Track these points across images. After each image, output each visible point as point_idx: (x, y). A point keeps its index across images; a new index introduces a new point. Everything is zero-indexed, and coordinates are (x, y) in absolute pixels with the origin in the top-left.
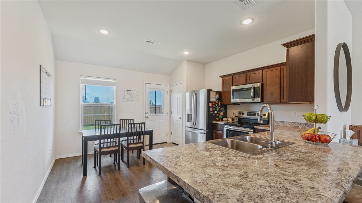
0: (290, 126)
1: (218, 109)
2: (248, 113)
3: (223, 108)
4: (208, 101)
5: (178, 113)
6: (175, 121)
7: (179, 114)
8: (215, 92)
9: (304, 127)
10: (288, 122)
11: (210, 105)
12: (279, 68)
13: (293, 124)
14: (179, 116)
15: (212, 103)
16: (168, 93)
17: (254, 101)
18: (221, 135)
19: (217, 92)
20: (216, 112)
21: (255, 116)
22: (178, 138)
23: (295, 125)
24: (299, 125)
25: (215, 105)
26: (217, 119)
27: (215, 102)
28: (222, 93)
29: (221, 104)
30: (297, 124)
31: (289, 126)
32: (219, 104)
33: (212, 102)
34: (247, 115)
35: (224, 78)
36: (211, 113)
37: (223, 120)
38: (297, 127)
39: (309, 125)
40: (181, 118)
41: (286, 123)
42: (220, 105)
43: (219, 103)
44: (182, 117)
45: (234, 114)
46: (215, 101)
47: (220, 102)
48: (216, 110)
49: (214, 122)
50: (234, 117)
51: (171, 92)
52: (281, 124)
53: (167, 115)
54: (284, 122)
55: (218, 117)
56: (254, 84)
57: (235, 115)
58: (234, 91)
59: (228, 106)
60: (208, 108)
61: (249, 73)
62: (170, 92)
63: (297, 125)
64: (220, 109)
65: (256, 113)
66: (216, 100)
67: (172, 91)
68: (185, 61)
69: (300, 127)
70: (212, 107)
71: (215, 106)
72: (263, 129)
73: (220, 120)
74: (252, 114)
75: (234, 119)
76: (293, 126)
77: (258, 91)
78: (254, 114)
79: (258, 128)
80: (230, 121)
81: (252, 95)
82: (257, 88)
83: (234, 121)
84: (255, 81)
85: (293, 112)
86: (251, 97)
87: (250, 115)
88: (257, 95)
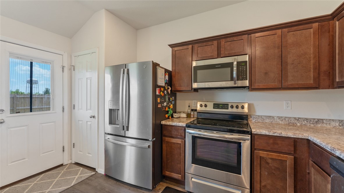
0: (283, 123)
1: (167, 100)
3: (173, 98)
4: (155, 86)
5: (89, 107)
6: (80, 122)
7: (90, 109)
8: (164, 70)
9: (304, 123)
10: (279, 118)
11: (157, 93)
12: (279, 32)
13: (287, 120)
14: (90, 113)
15: (160, 89)
16: (66, 70)
17: (236, 85)
19: (166, 71)
20: (165, 104)
21: (228, 109)
22: (89, 153)
23: (291, 120)
24: (296, 121)
25: (163, 92)
26: (167, 116)
27: (164, 87)
28: (173, 74)
29: (171, 91)
31: (280, 122)
32: (169, 90)
33: (160, 87)
35: (176, 49)
36: (159, 106)
37: (174, 116)
38: (294, 125)
39: (312, 120)
40: (94, 117)
41: (275, 118)
42: (169, 92)
43: (168, 88)
44: (96, 116)
45: (189, 106)
46: (164, 85)
47: (169, 87)
48: (165, 101)
49: (163, 122)
50: (189, 111)
51: (72, 68)
52: (267, 121)
53: (63, 111)
54: (273, 117)
55: (168, 112)
56: (236, 57)
57: (190, 108)
58: (197, 68)
59: (178, 94)
60: (155, 97)
61: (224, 40)
62: (70, 69)
63: (293, 121)
64: (169, 99)
65: (228, 105)
66: (165, 84)
67: (74, 66)
68: (104, 10)
69: (298, 124)
70: (160, 96)
71: (164, 93)
72: (270, 134)
73: (170, 117)
74: (221, 105)
75: (190, 114)
76: (288, 122)
77: (243, 69)
78: (225, 106)
79: (261, 132)
80: (184, 118)
81: (235, 75)
82: (243, 64)
83: (190, 117)
84: (235, 52)
85: (284, 102)
86: (232, 79)
87: (218, 108)
88: (242, 76)
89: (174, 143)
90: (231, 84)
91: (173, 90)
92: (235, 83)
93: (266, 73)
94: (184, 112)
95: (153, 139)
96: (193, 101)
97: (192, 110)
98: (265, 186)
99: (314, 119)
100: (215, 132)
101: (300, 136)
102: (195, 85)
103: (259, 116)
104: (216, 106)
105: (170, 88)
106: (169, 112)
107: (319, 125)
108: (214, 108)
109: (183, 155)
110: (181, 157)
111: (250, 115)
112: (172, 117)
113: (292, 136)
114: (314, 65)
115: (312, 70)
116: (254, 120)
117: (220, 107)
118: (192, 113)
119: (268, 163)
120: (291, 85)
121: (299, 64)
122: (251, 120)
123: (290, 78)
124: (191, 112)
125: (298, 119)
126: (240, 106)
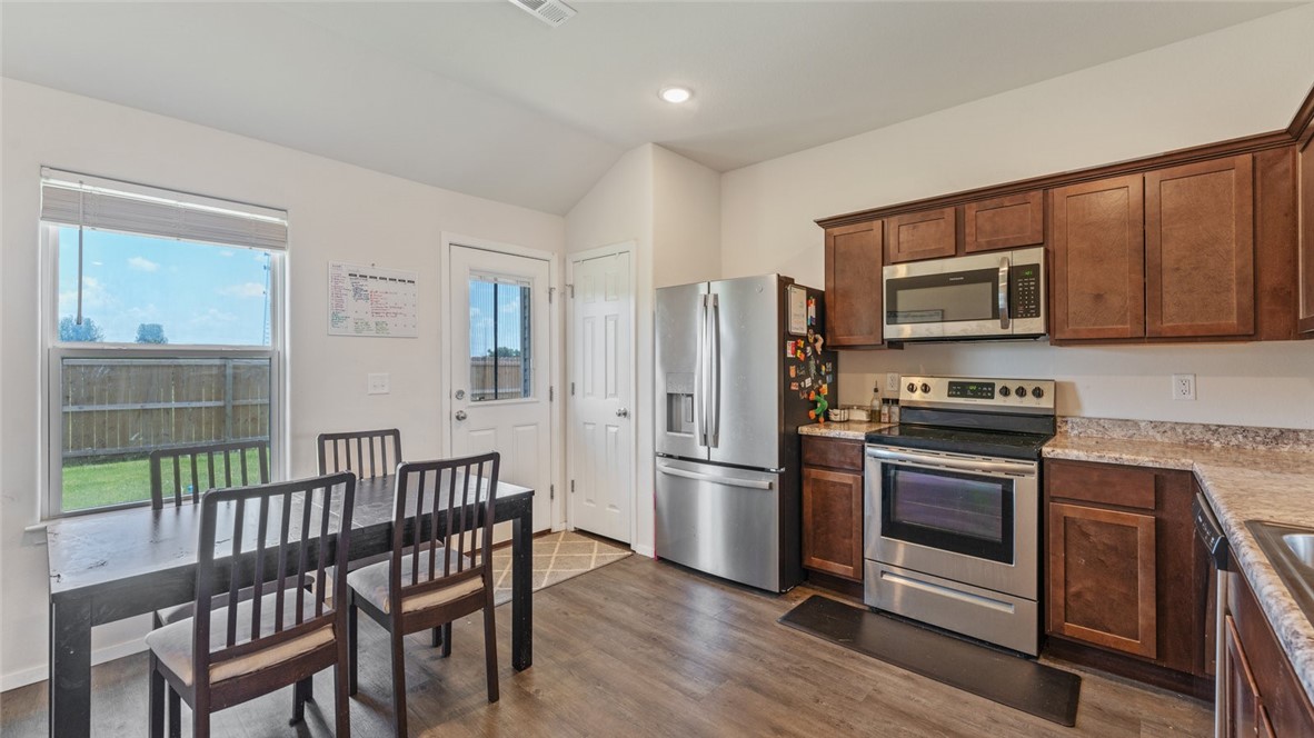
0: (1167, 440)
1: (813, 370)
2: (950, 383)
3: (829, 365)
4: (785, 335)
5: (611, 390)
6: (590, 427)
7: (616, 394)
8: (804, 292)
9: (1234, 442)
10: (1155, 425)
11: (790, 355)
12: (1136, 179)
13: (1180, 431)
14: (616, 404)
15: (797, 343)
16: (555, 295)
17: (1009, 331)
19: (811, 293)
20: (808, 382)
21: (992, 397)
22: (612, 506)
23: (1192, 433)
24: (1208, 436)
25: (804, 351)
26: (812, 414)
27: (805, 338)
28: (829, 300)
29: (823, 346)
30: (1200, 429)
31: (1159, 438)
32: (818, 346)
33: (796, 337)
35: (836, 231)
36: (794, 387)
37: (833, 417)
39: (1261, 433)
40: (625, 414)
41: (1142, 425)
42: (819, 350)
43: (816, 340)
44: (632, 412)
45: (876, 390)
46: (805, 332)
47: (818, 336)
48: (808, 375)
49: (804, 430)
50: (876, 403)
51: (569, 290)
52: (1117, 434)
53: (551, 399)
54: (1136, 423)
55: (814, 404)
56: (1007, 254)
57: (880, 395)
58: (897, 285)
59: (842, 354)
60: (784, 363)
61: (974, 205)
62: (563, 294)
63: (1198, 435)
64: (818, 369)
65: (992, 385)
66: (809, 328)
67: (572, 287)
68: (650, 144)
69: (1217, 445)
70: (795, 361)
71: (806, 354)
72: (1091, 460)
73: (822, 419)
74: (971, 388)
75: (880, 411)
76: (1182, 438)
77: (1029, 286)
78: (985, 389)
79: (1066, 455)
80: (861, 422)
81: (1002, 303)
82: (1027, 273)
83: (880, 421)
84: (1007, 239)
85: (1173, 377)
86: (996, 314)
87: (964, 395)
88: (1024, 305)
89: (834, 484)
90: (993, 327)
91: (828, 343)
92: (1005, 326)
93: (1098, 297)
94: (859, 408)
95: (780, 468)
96: (889, 375)
97: (886, 401)
98: (1078, 595)
99: (1269, 430)
100: (943, 454)
101: (1171, 465)
102: (891, 332)
103: (1090, 419)
104: (957, 390)
105: (820, 338)
106: (819, 405)
107: (1287, 448)
108: (949, 396)
109: (857, 513)
110: (854, 518)
111: (1064, 417)
112: (827, 419)
113: (1150, 465)
114: (1239, 272)
115: (1234, 287)
116: (1076, 432)
117: (969, 393)
118: (885, 410)
119: (1086, 535)
120: (1173, 328)
121: (1195, 269)
123: (1170, 309)
124: (880, 407)
125: (1216, 430)
126: (1029, 391)
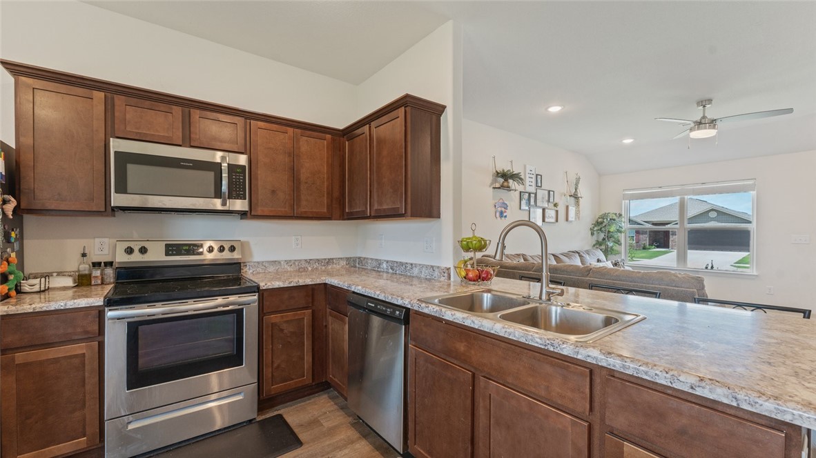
0: (292, 270)
2: (166, 245)
3: (17, 231)
10: (287, 262)
12: (290, 130)
13: (297, 264)
17: (226, 208)
18: (76, 361)
21: (199, 254)
23: (301, 264)
24: (307, 265)
28: (27, 158)
30: (303, 262)
31: (289, 269)
32: (9, 208)
34: (167, 254)
35: (36, 83)
37: (26, 288)
38: (305, 270)
39: (323, 261)
41: (282, 263)
42: (11, 213)
45: (83, 256)
50: (84, 267)
52: (272, 269)
54: (279, 262)
56: (226, 155)
61: (198, 111)
63: (303, 265)
64: (7, 235)
69: (310, 269)
72: (285, 286)
73: (13, 293)
74: (184, 248)
75: (90, 275)
76: (297, 268)
77: (239, 179)
78: (192, 249)
79: (273, 285)
80: (65, 288)
81: (225, 188)
82: (238, 170)
83: (90, 284)
85: (293, 237)
86: (218, 194)
87: (179, 253)
88: (236, 191)
90: (217, 204)
91: (23, 206)
92: (224, 204)
93: (273, 192)
94: (60, 274)
96: (97, 240)
97: (96, 265)
98: (279, 366)
99: (325, 259)
101: (318, 281)
103: (258, 263)
104: (172, 250)
105: (12, 199)
106: (11, 277)
107: (330, 267)
108: (166, 255)
111: (244, 263)
112: (19, 291)
113: (310, 283)
114: (327, 188)
115: (326, 195)
116: (251, 271)
117: (183, 252)
118: (97, 273)
119: (282, 330)
120: (305, 212)
121: (313, 184)
122: (246, 271)
123: (304, 203)
124: (90, 270)
125: (308, 262)
126: (227, 247)
